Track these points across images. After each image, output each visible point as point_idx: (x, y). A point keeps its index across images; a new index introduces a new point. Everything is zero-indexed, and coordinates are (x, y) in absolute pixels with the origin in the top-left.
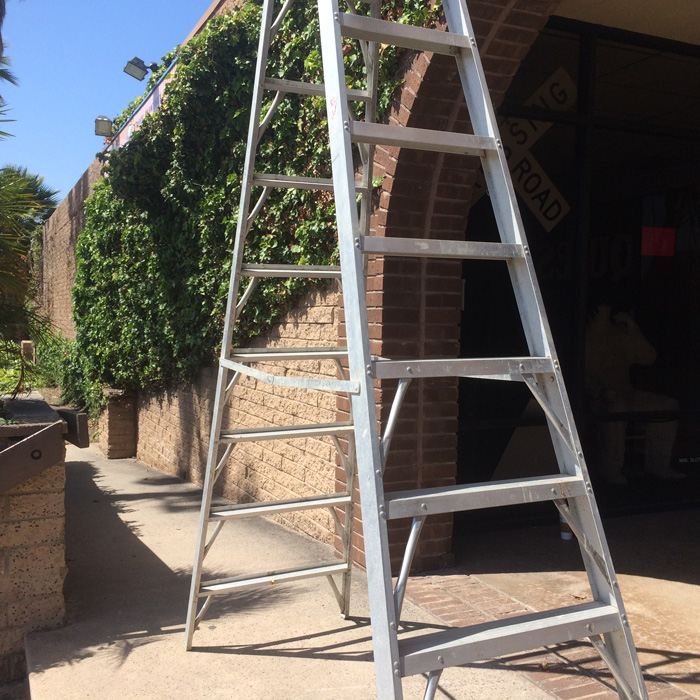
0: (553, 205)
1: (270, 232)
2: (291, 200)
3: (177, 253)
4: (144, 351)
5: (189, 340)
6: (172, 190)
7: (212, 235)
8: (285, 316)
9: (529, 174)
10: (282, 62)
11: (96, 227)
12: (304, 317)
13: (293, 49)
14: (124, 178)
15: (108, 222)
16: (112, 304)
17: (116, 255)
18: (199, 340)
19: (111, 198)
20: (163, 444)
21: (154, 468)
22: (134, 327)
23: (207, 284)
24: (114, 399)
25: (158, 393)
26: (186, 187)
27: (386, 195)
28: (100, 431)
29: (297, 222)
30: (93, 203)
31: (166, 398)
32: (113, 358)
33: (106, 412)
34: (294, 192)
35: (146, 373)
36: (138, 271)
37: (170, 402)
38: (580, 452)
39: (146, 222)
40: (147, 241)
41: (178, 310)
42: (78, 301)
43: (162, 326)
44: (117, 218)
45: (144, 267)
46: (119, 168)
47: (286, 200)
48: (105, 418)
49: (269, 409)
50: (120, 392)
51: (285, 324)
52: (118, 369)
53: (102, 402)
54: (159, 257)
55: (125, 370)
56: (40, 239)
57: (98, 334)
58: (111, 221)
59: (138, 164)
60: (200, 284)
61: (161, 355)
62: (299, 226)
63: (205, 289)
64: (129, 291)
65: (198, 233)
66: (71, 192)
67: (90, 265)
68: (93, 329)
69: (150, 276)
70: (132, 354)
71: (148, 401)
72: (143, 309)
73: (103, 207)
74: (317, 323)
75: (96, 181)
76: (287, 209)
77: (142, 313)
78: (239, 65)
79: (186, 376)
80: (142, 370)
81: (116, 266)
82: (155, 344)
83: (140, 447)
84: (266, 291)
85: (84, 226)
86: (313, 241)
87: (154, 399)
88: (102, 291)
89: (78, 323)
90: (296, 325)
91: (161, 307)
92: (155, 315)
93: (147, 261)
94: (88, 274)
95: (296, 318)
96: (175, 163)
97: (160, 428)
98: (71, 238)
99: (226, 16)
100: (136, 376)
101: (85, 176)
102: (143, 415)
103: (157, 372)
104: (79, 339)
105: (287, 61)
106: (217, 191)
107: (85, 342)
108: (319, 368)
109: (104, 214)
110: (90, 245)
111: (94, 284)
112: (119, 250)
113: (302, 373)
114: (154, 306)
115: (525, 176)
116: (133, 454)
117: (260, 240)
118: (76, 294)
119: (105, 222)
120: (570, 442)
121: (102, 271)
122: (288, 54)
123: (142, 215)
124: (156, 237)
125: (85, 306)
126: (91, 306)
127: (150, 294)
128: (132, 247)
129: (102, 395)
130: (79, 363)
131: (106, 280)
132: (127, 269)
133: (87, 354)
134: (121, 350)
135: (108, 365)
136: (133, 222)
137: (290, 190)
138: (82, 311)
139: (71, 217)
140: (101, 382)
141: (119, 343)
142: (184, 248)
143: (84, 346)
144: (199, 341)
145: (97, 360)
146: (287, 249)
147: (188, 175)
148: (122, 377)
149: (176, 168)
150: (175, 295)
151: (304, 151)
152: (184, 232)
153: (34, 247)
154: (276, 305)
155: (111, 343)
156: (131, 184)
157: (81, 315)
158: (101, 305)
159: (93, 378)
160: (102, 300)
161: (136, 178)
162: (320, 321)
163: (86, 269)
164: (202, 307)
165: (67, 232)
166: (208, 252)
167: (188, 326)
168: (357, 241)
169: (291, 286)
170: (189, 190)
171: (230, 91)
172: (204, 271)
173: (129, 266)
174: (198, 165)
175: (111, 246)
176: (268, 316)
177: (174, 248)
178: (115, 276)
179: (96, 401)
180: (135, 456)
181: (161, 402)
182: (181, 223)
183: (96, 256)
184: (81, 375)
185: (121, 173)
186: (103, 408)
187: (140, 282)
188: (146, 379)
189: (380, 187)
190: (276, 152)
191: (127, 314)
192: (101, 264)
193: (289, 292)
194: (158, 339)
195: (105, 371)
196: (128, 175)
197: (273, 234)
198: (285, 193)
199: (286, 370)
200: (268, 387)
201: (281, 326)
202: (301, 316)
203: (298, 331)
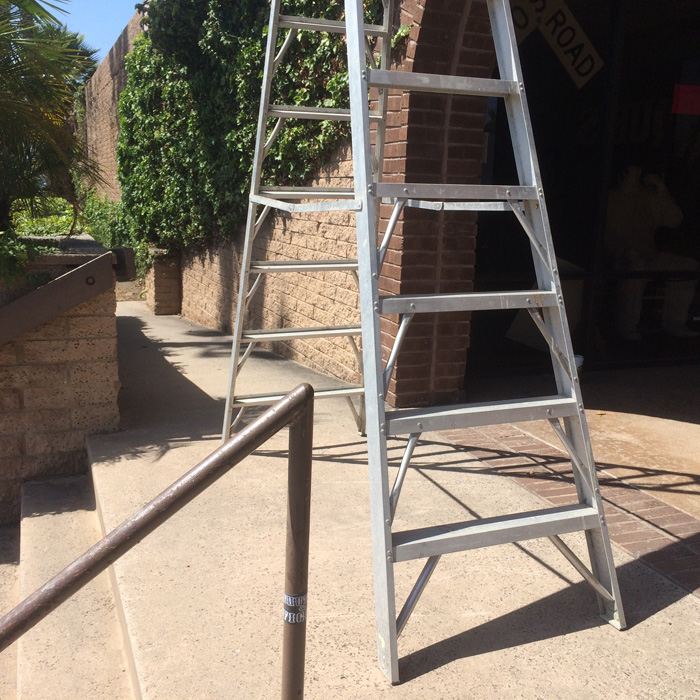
0: (586, 60)
1: (304, 86)
2: (324, 52)
3: (216, 110)
4: (187, 210)
5: (228, 196)
6: (209, 42)
7: (249, 90)
8: (318, 171)
9: (564, 27)
11: (138, 84)
12: (336, 171)
14: (163, 29)
15: (149, 78)
16: (155, 164)
17: (157, 113)
18: (237, 196)
19: (151, 54)
20: (205, 300)
21: (198, 323)
22: (177, 186)
23: (245, 140)
24: (159, 258)
25: (201, 252)
26: (223, 38)
27: (412, 44)
28: (147, 289)
29: (329, 74)
30: (134, 58)
31: (208, 256)
32: (157, 216)
33: (152, 270)
34: (327, 44)
35: (189, 232)
36: (178, 129)
37: (212, 260)
38: (556, 269)
39: (186, 78)
40: (186, 98)
41: (218, 167)
42: (122, 161)
43: (203, 185)
44: (158, 74)
45: (184, 124)
46: (157, 20)
47: (319, 52)
48: (151, 277)
50: (165, 251)
51: (318, 178)
52: (162, 229)
53: (148, 261)
54: (199, 114)
55: (169, 230)
56: (82, 100)
57: (142, 194)
58: (152, 77)
59: (176, 14)
60: (239, 140)
61: (203, 213)
62: (331, 78)
63: (243, 145)
64: (171, 149)
65: (236, 87)
66: (112, 50)
67: (132, 124)
68: (138, 189)
69: (190, 133)
70: (175, 213)
71: (191, 261)
72: (185, 168)
73: (143, 63)
74: (347, 177)
75: (135, 36)
76: (320, 61)
77: (184, 172)
79: (227, 234)
80: (185, 230)
81: (158, 124)
82: (197, 202)
83: (184, 305)
84: (300, 145)
85: (125, 84)
87: (197, 258)
88: (145, 150)
89: (123, 183)
90: (328, 179)
91: (201, 166)
92: (196, 173)
93: (187, 118)
94: (132, 133)
95: (328, 173)
96: (212, 14)
97: (202, 286)
98: (113, 98)
100: (180, 235)
101: (125, 31)
102: (187, 274)
103: (199, 231)
104: (124, 199)
106: (253, 44)
107: (130, 202)
109: (145, 70)
110: (132, 102)
111: (137, 143)
112: (160, 108)
114: (195, 164)
115: (559, 29)
116: (178, 310)
117: (295, 94)
118: (120, 153)
119: (146, 79)
120: (547, 261)
121: (144, 129)
123: (182, 70)
124: (195, 94)
125: (128, 165)
126: (134, 166)
127: (191, 152)
128: (172, 104)
129: (147, 254)
130: (125, 224)
131: (149, 139)
132: (169, 127)
133: (133, 214)
134: (164, 209)
135: (153, 225)
136: (173, 78)
137: (323, 41)
138: (126, 171)
139: (113, 76)
140: (146, 241)
141: (162, 202)
142: (222, 103)
143: (129, 206)
144: (238, 198)
145: (142, 220)
146: (320, 103)
147: (224, 26)
148: (166, 236)
149: (213, 19)
150: (215, 153)
152: (222, 87)
153: (77, 110)
154: (310, 160)
155: (155, 203)
156: (170, 35)
157: (126, 175)
158: (145, 164)
159: (139, 238)
160: (145, 159)
161: (175, 31)
162: (351, 175)
163: (129, 127)
164: (240, 163)
165: (109, 91)
166: (245, 108)
167: (228, 184)
168: (364, 73)
169: (324, 140)
170: (225, 42)
172: (241, 127)
173: (171, 124)
174: (235, 17)
175: (152, 104)
176: (302, 171)
177: (213, 104)
178: (156, 134)
179: (142, 260)
180: (180, 312)
181: (203, 260)
182: (219, 78)
183: (138, 114)
184: (127, 236)
185: (160, 25)
186: (149, 267)
187: (181, 140)
188: (189, 238)
189: (407, 36)
191: (169, 173)
192: (143, 122)
193: (321, 146)
194: (199, 198)
195: (150, 231)
196: (167, 26)
197: (307, 87)
198: (318, 45)
199: (320, 223)
200: (302, 241)
201: (315, 181)
202: (333, 171)
203: (330, 185)
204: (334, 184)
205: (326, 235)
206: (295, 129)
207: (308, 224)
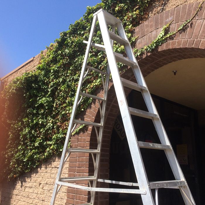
0: (123, 133)
1: (39, 137)
2: (50, 127)
8: (41, 165)
10: (49, 87)
13: (54, 84)
26: (8, 121)
27: (90, 127)
29: (51, 134)
34: (51, 125)
47: (47, 127)
49: (30, 198)
51: (41, 167)
74: (56, 167)
76: (48, 130)
78: (34, 86)
84: (35, 156)
86: (57, 140)
90: (46, 168)
95: (46, 166)
99: (31, 73)
105: (51, 87)
113: (47, 185)
117: (36, 139)
122: (52, 85)
137: (48, 124)
146: (45, 143)
147: (9, 117)
149: (5, 115)
151: (55, 113)
154: (38, 161)
162: (57, 167)
169: (47, 155)
171: (29, 93)
176: (35, 165)
190: (44, 112)
193: (45, 156)
197: (41, 138)
198: (46, 125)
199: (40, 184)
200: (31, 190)
201: (39, 168)
202: (49, 165)
203: (47, 170)
204: (49, 169)
205: (44, 188)
206: (33, 151)
207: (35, 184)
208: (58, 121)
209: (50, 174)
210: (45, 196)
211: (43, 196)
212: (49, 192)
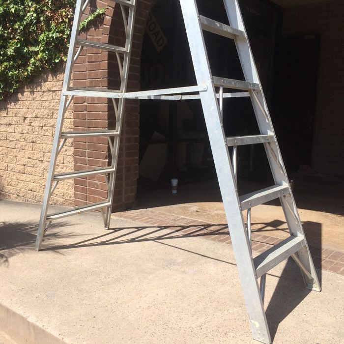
1: (14, 38)
2: (31, 20)
8: (23, 88)
12: (39, 87)
27: (108, 18)
29: (36, 33)
34: (34, 15)
47: (27, 20)
49: (11, 141)
51: (23, 92)
74: (50, 91)
76: (28, 25)
84: (11, 73)
86: (48, 44)
90: (32, 92)
95: (32, 89)
108: (53, 115)
113: (38, 119)
146: (26, 49)
154: (17, 82)
162: (53, 90)
169: (31, 70)
176: (11, 88)
193: (29, 73)
197: (17, 40)
198: (25, 15)
199: (25, 118)
200: (10, 129)
201: (19, 94)
202: (37, 88)
203: (34, 96)
204: (37, 95)
205: (32, 124)
206: (5, 63)
207: (15, 119)
208: (46, 9)
209: (41, 102)
210: (36, 136)
211: (32, 135)
212: (42, 129)
